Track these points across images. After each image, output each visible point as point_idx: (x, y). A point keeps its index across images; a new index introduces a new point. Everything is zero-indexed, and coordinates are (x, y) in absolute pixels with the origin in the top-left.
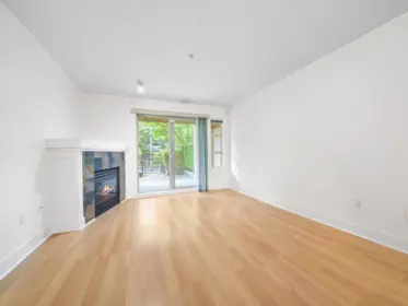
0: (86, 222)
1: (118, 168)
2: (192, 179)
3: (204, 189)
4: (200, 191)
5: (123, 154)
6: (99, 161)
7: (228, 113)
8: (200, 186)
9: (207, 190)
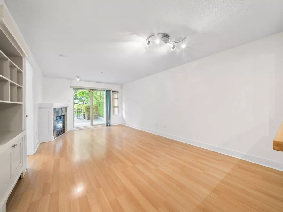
0: (54, 138)
1: (64, 116)
2: (103, 121)
3: (108, 125)
4: (107, 126)
5: (66, 108)
6: (58, 112)
7: (121, 88)
8: (107, 124)
9: (110, 125)
